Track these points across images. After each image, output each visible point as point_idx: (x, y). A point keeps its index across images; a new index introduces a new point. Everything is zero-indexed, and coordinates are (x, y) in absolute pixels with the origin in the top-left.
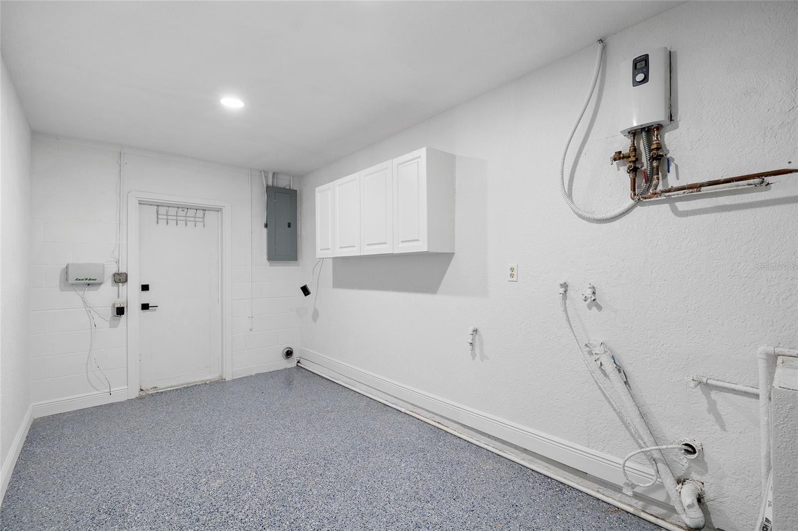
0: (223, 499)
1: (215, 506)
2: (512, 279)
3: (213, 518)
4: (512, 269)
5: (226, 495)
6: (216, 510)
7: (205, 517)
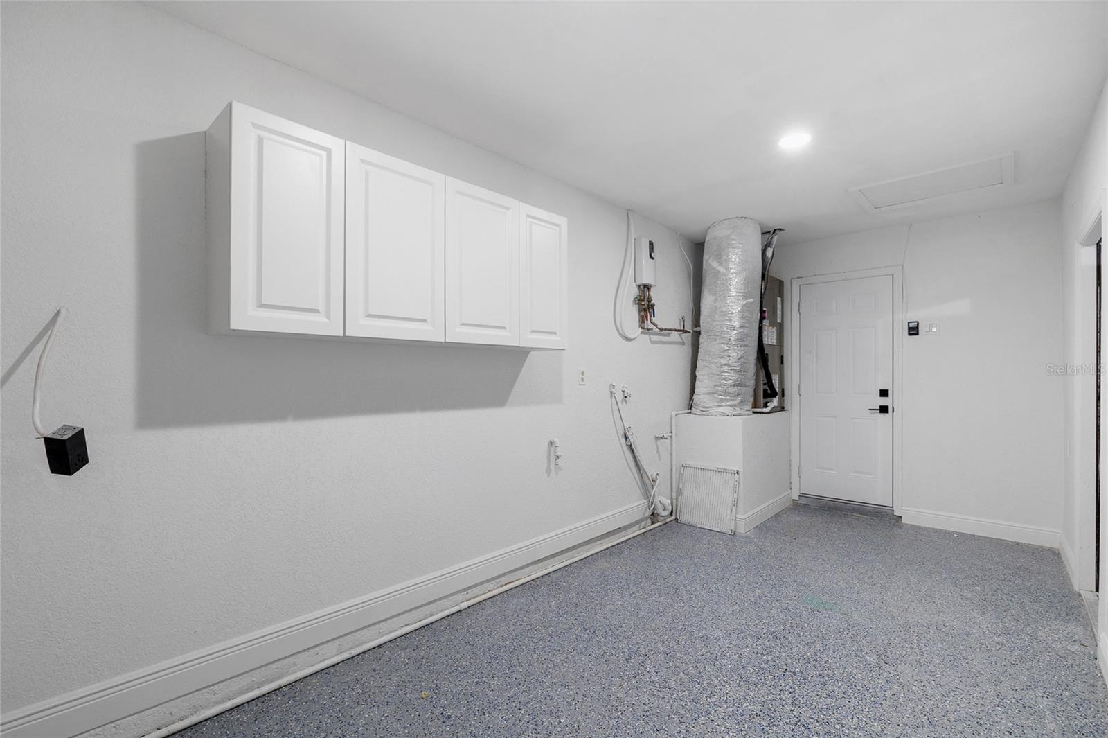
0: (775, 728)
1: (793, 730)
2: (583, 383)
3: (811, 720)
4: (583, 373)
5: (767, 729)
6: (799, 724)
7: (818, 729)
